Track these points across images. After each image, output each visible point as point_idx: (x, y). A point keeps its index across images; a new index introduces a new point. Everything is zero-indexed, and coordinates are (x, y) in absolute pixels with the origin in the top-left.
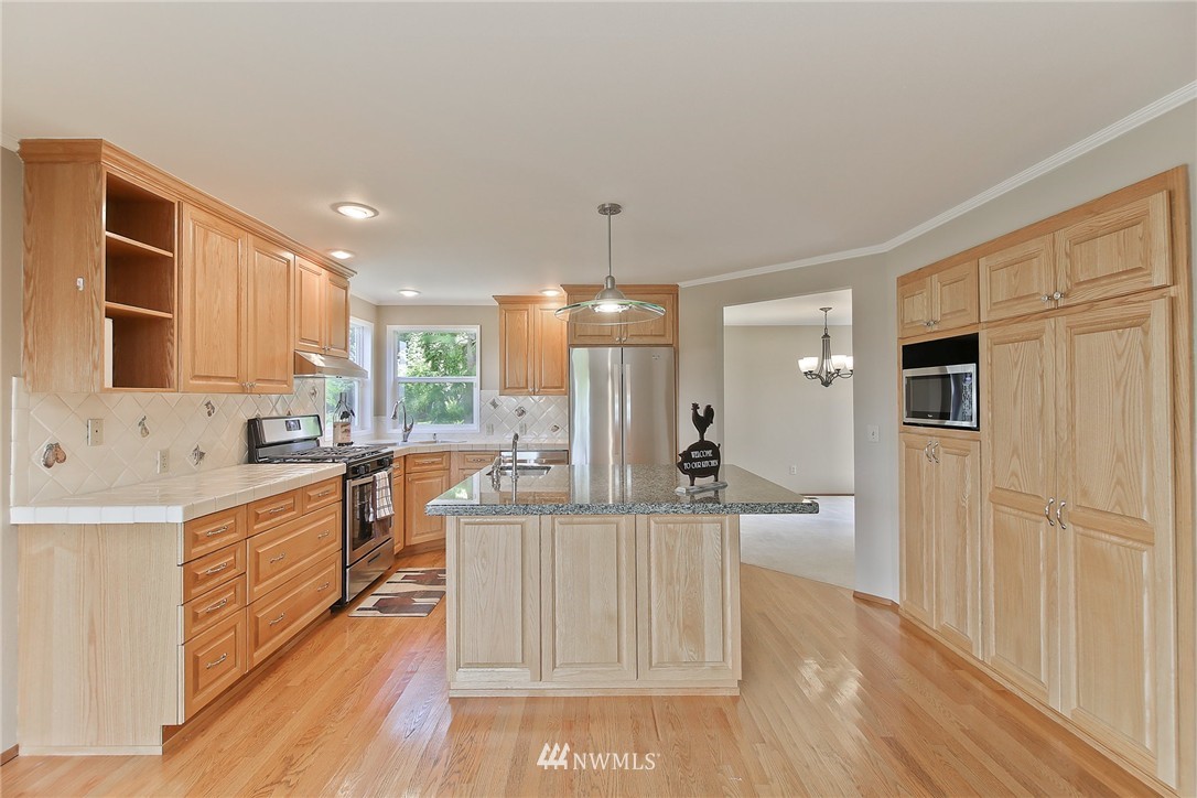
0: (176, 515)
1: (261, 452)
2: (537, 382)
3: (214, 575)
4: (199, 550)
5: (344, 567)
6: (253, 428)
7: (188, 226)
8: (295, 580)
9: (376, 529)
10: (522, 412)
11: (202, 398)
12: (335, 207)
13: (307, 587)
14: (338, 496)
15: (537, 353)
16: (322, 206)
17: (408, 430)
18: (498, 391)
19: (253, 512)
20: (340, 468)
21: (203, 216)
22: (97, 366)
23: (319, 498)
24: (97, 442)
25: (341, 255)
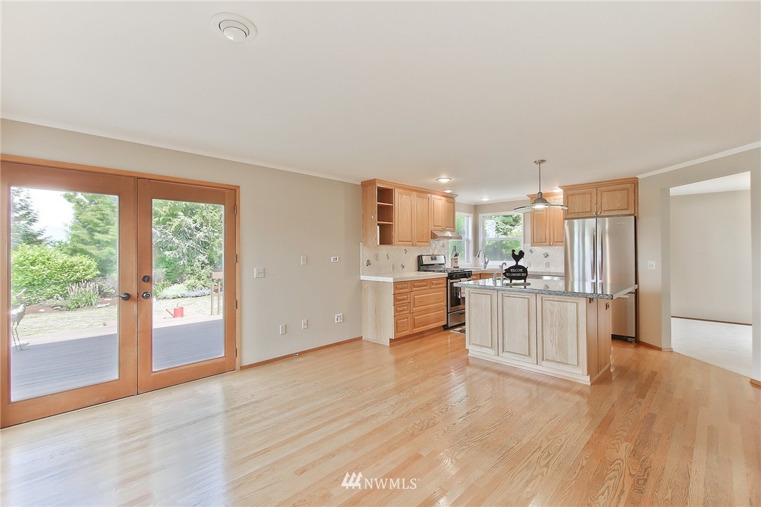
0: (391, 280)
1: (422, 268)
2: (552, 240)
3: (401, 300)
4: (398, 291)
5: (448, 313)
6: (420, 258)
7: (397, 194)
8: (427, 311)
9: (461, 301)
10: (547, 256)
11: (404, 248)
12: (437, 180)
13: (432, 315)
14: (445, 285)
15: (551, 224)
16: (434, 180)
17: (486, 263)
18: (530, 245)
19: (413, 284)
20: (446, 275)
21: (401, 191)
22: (376, 239)
23: (437, 284)
24: (377, 260)
25: (448, 191)
